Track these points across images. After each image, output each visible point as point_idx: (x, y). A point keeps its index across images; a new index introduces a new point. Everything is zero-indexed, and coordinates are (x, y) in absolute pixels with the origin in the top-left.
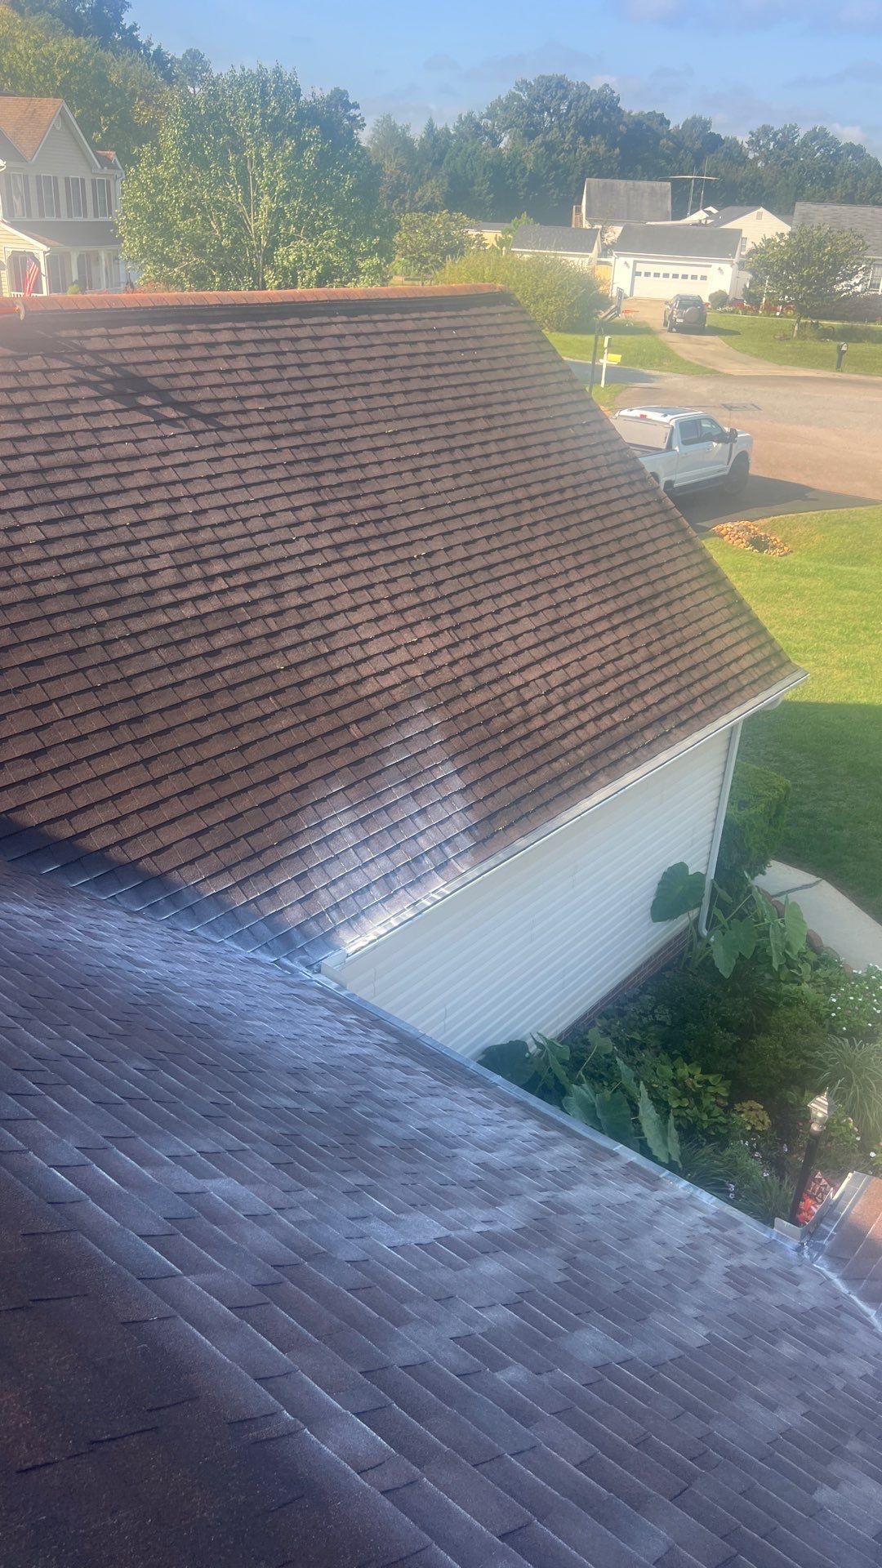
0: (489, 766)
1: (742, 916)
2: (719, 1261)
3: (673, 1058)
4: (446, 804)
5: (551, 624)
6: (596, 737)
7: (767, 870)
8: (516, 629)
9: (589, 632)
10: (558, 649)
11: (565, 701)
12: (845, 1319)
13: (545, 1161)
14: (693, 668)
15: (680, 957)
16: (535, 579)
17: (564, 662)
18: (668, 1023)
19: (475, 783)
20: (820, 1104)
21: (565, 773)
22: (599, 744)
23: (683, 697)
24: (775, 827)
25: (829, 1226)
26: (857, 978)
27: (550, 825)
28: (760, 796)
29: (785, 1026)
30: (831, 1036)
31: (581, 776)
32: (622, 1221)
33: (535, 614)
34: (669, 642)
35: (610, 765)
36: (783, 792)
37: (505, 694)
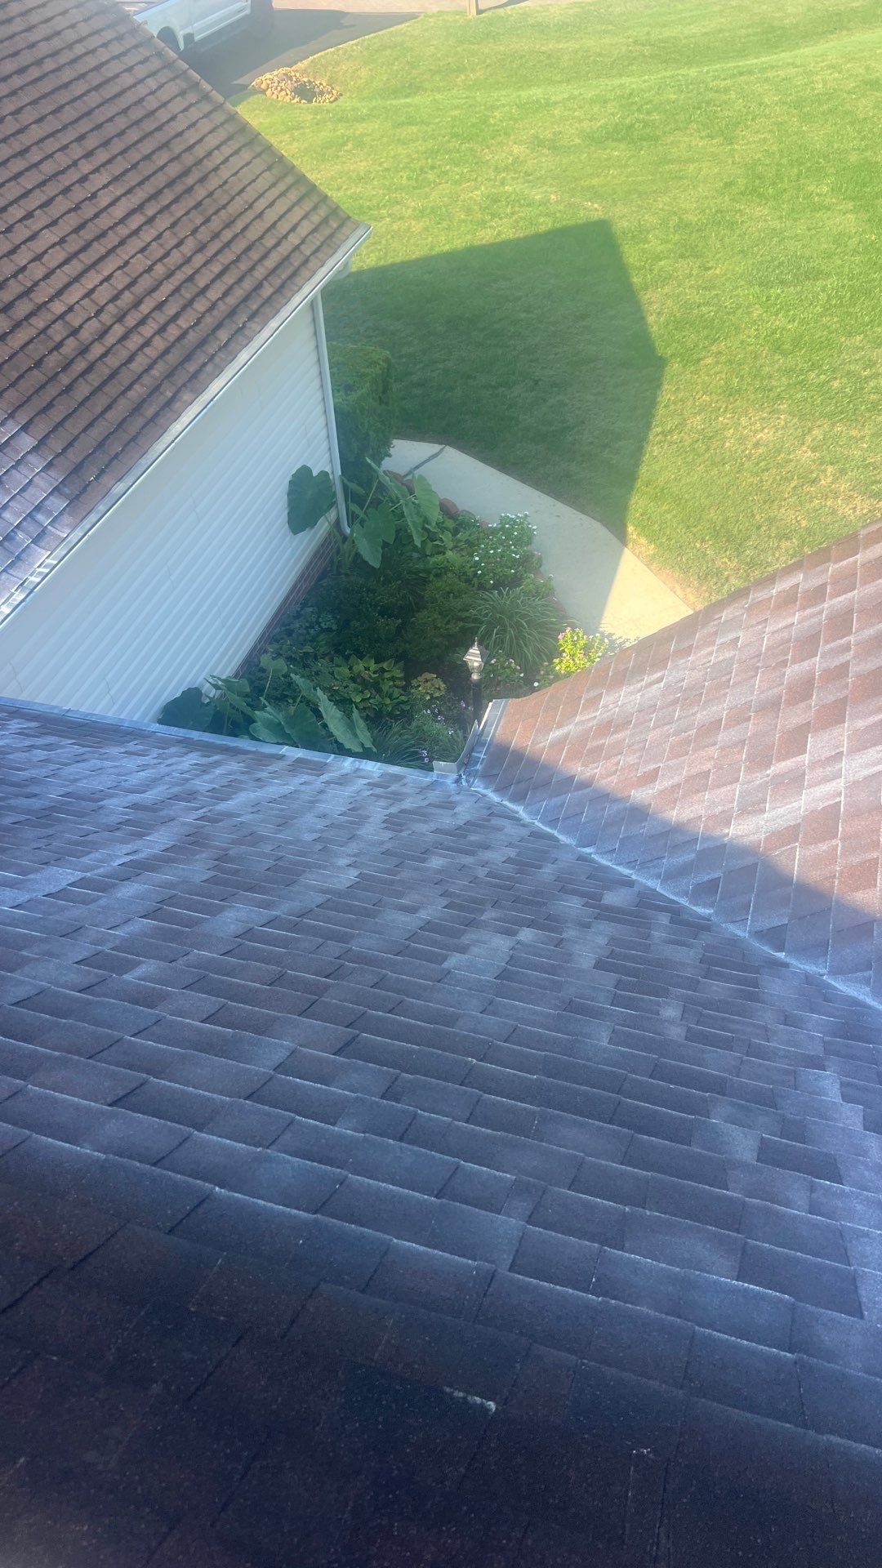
0: (56, 415)
1: (376, 503)
2: (378, 812)
3: (347, 658)
4: (22, 468)
5: (77, 230)
6: (167, 351)
7: (392, 451)
8: (38, 246)
9: (123, 231)
10: (93, 260)
11: (120, 319)
12: (495, 822)
13: (202, 784)
14: (249, 249)
15: (332, 562)
16: (40, 180)
17: (106, 273)
18: (334, 627)
19: (47, 436)
20: (474, 655)
21: (144, 401)
22: (173, 358)
23: (247, 285)
24: (387, 404)
25: (480, 752)
26: (494, 531)
27: (144, 462)
28: (363, 375)
29: (437, 596)
30: (480, 592)
31: (162, 400)
32: (282, 810)
33: (54, 223)
34: (216, 224)
35: (190, 380)
36: (385, 365)
37: (48, 327)
